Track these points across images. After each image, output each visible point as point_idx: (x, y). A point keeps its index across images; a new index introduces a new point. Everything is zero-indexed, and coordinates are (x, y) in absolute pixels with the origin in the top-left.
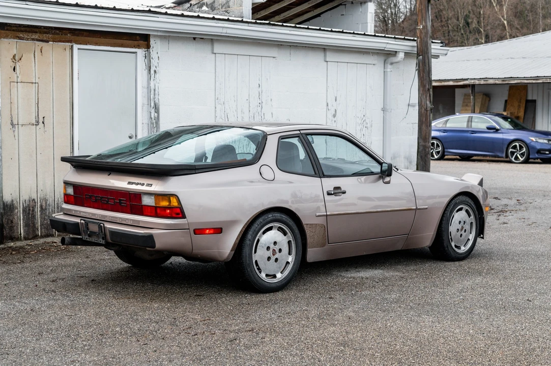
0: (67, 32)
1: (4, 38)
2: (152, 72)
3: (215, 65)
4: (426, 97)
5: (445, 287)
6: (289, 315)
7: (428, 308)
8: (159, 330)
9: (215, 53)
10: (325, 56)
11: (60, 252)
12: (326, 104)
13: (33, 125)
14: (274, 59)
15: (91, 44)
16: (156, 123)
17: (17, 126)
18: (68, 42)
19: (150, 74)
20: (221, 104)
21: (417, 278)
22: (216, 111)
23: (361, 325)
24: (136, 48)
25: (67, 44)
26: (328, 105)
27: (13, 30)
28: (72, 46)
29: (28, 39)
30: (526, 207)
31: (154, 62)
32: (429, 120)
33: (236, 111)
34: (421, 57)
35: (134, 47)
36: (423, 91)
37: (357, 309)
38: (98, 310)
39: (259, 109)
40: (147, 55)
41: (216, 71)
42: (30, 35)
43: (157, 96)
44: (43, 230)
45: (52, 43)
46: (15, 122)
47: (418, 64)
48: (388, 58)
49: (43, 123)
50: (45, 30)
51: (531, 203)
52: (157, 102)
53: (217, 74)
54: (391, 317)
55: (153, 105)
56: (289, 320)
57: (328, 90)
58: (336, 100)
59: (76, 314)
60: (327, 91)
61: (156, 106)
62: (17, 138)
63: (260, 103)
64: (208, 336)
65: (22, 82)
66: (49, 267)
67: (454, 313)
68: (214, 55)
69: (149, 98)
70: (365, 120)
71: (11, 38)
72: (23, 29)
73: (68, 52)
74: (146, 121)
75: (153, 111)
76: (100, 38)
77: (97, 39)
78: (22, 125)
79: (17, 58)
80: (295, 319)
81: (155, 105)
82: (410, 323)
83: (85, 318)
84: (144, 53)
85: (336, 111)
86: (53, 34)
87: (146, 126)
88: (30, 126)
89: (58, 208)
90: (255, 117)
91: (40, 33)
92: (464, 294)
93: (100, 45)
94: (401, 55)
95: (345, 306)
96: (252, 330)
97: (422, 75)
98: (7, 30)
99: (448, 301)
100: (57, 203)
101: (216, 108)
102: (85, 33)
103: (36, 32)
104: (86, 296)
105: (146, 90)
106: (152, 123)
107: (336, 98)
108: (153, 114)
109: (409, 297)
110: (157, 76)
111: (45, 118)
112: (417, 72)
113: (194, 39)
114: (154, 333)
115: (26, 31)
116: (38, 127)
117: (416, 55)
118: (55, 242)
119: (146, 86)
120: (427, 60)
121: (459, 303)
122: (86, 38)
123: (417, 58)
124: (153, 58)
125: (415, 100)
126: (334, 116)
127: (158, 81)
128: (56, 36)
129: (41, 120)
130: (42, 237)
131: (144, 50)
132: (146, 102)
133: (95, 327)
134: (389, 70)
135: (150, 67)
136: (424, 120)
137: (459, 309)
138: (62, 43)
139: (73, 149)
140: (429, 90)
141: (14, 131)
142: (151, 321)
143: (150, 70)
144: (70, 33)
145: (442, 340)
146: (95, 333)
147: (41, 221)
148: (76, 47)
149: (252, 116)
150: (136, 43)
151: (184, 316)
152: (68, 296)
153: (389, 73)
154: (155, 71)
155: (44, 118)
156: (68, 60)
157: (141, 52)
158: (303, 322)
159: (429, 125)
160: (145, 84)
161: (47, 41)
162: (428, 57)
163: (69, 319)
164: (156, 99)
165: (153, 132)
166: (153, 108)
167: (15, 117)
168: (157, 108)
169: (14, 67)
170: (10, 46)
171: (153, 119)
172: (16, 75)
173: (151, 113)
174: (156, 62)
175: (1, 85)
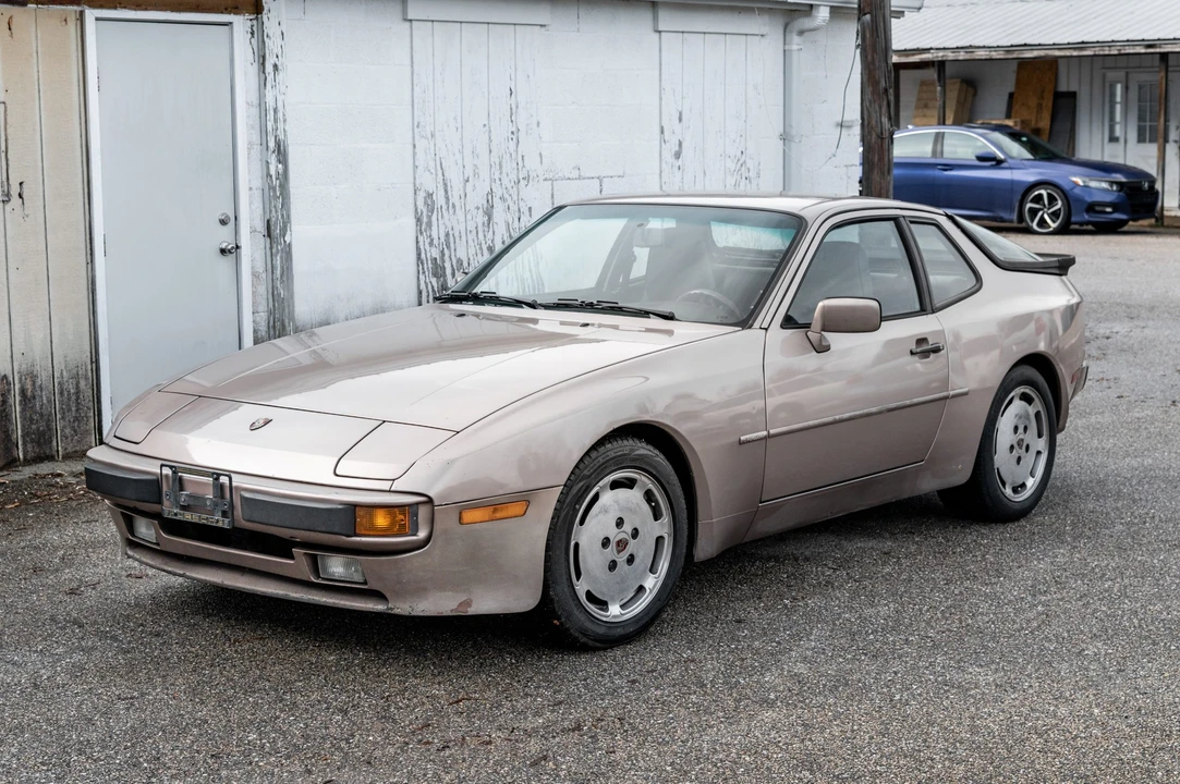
2: (269, 68)
3: (412, 48)
4: (880, 108)
5: (993, 580)
6: (656, 678)
7: (972, 642)
8: (353, 736)
9: (411, 20)
10: (655, 19)
11: (74, 504)
12: (658, 130)
14: (543, 29)
15: (125, 8)
16: (281, 186)
18: (72, 3)
19: (264, 72)
20: (426, 138)
21: (921, 553)
22: (414, 154)
23: (831, 701)
24: (230, 13)
25: (70, 7)
26: (662, 132)
28: (82, 13)
30: (1099, 348)
31: (273, 45)
32: (886, 159)
33: (461, 152)
34: (868, 17)
35: (227, 10)
36: (873, 93)
37: (809, 653)
38: (194, 678)
39: (512, 145)
40: (255, 29)
41: (412, 63)
43: (281, 125)
44: (29, 446)
45: (35, 6)
47: (862, 34)
48: (793, 20)
49: (20, 196)
51: (1108, 338)
52: (282, 137)
53: (415, 67)
54: (896, 673)
55: (272, 144)
56: (659, 693)
57: (663, 96)
58: (680, 120)
59: (143, 695)
60: (661, 99)
61: (279, 146)
63: (513, 133)
64: (475, 750)
66: (56, 549)
67: (1038, 655)
68: (408, 24)
69: (264, 129)
70: (745, 162)
73: (72, 27)
74: (258, 183)
75: (273, 159)
80: (672, 690)
81: (278, 144)
82: (946, 691)
83: (168, 705)
84: (249, 23)
85: (680, 144)
87: (257, 194)
89: (61, 393)
90: (504, 165)
92: (1043, 598)
93: (146, 9)
94: (823, 13)
95: (779, 643)
96: (578, 728)
97: (869, 57)
99: (1014, 622)
100: (59, 383)
101: (414, 146)
104: (158, 635)
105: (255, 111)
106: (272, 188)
107: (681, 114)
108: (274, 167)
109: (920, 610)
110: (280, 77)
111: (24, 185)
112: (858, 51)
114: (343, 744)
116: (8, 207)
117: (856, 12)
118: (59, 475)
119: (256, 102)
120: (882, 24)
121: (1039, 626)
123: (859, 19)
124: (271, 35)
125: (854, 113)
126: (678, 155)
127: (283, 88)
129: (15, 190)
130: (28, 462)
131: (247, 16)
132: (256, 138)
133: (195, 731)
134: (795, 47)
135: (264, 57)
136: (876, 159)
137: (1046, 645)
138: (59, 7)
139: (91, 254)
140: (886, 90)
142: (328, 708)
143: (263, 64)
145: (1038, 742)
146: (198, 752)
147: (23, 426)
148: (91, 14)
149: (497, 163)
150: (230, 1)
151: (406, 689)
152: (114, 638)
153: (795, 55)
154: (275, 66)
155: (21, 184)
156: (74, 47)
157: (241, 23)
158: (693, 697)
159: (886, 171)
160: (254, 99)
161: (23, 4)
162: (884, 18)
163: (128, 709)
164: (278, 132)
165: (275, 207)
166: (274, 152)
168: (282, 153)
171: (273, 178)
173: (270, 164)
174: (276, 43)
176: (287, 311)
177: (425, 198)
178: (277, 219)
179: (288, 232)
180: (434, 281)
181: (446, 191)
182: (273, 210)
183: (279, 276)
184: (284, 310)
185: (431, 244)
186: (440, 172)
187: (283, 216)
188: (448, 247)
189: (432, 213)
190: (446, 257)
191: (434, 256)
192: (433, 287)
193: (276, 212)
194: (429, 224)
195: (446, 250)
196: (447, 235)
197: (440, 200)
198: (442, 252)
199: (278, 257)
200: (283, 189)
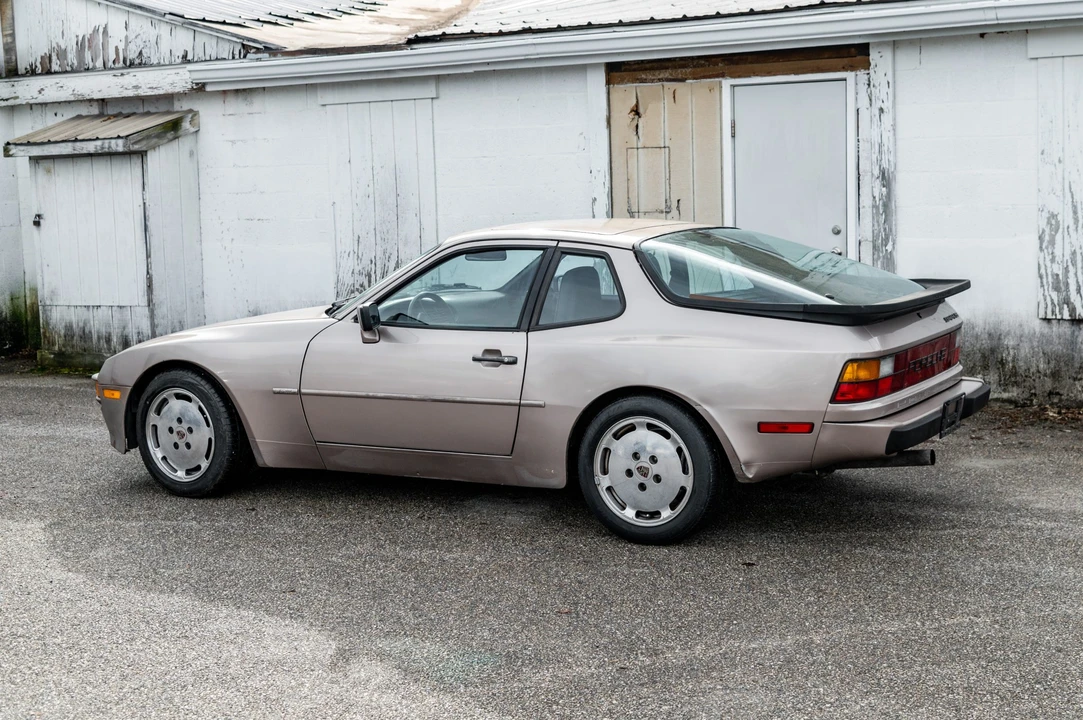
0: (719, 59)
1: (618, 83)
2: (874, 111)
3: (1038, 83)
9: (1036, 58)
13: (662, 212)
15: (757, 75)
16: (885, 206)
17: (636, 215)
18: (717, 76)
19: (872, 115)
20: (1053, 164)
22: (1040, 178)
24: (847, 70)
25: (714, 80)
27: (635, 70)
28: (720, 83)
29: (652, 81)
31: (879, 94)
35: (844, 69)
41: (1037, 96)
42: (657, 73)
43: (885, 157)
45: (691, 81)
46: (635, 209)
49: (678, 208)
50: (683, 62)
52: (885, 165)
55: (876, 172)
61: (884, 174)
65: (644, 148)
68: (1034, 62)
71: (629, 81)
72: (648, 66)
73: (717, 93)
75: (878, 183)
76: (778, 61)
77: (769, 64)
78: (645, 213)
79: (641, 110)
81: (883, 172)
84: (866, 77)
86: (694, 67)
87: (870, 212)
88: (657, 214)
91: (675, 67)
93: (774, 75)
98: (625, 71)
101: (1040, 172)
102: (750, 57)
103: (667, 68)
108: (879, 190)
110: (885, 117)
111: (680, 202)
113: (982, 35)
115: (652, 69)
116: (669, 216)
119: (870, 138)
122: (750, 65)
124: (877, 85)
127: (888, 127)
128: (700, 69)
129: (674, 205)
132: (869, 167)
135: (872, 103)
138: (709, 80)
144: (723, 60)
148: (727, 83)
150: (846, 61)
154: (881, 110)
155: (678, 201)
161: (683, 80)
164: (883, 161)
165: (878, 222)
166: (878, 178)
167: (634, 201)
168: (886, 179)
169: (637, 126)
170: (626, 94)
171: (877, 199)
172: (636, 137)
173: (872, 188)
174: (882, 91)
175: (613, 154)
177: (1049, 219)
178: (880, 232)
179: (890, 243)
180: (1054, 295)
181: (1075, 213)
182: (876, 224)
185: (1053, 260)
186: (1068, 195)
187: (885, 229)
188: (1074, 264)
189: (1057, 232)
190: (1071, 274)
191: (1056, 271)
192: (1052, 300)
193: (879, 225)
194: (1052, 242)
195: (1071, 268)
196: (1074, 253)
197: (1066, 218)
198: (1066, 270)
199: (879, 263)
200: (886, 208)
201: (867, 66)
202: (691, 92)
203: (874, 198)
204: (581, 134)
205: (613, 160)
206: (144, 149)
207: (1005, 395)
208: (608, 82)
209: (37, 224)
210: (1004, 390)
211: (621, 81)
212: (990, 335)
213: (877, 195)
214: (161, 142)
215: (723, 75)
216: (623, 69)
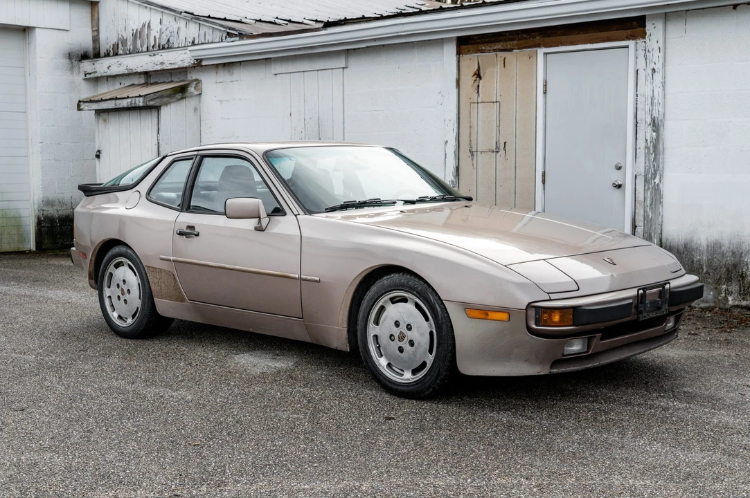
0: (537, 34)
1: (466, 54)
2: (648, 71)
13: (493, 152)
15: (563, 45)
16: (654, 147)
17: (475, 153)
18: (535, 46)
19: (646, 74)
24: (629, 40)
25: (534, 49)
27: (478, 44)
28: (537, 51)
29: (489, 51)
31: (652, 57)
35: (628, 38)
42: (493, 44)
43: (656, 108)
45: (516, 51)
46: (474, 149)
49: (505, 149)
50: (511, 36)
52: (655, 114)
55: (649, 120)
61: (654, 121)
62: (475, 167)
65: (482, 102)
71: (473, 52)
72: (487, 40)
73: (535, 60)
75: (650, 129)
76: (579, 34)
77: (572, 36)
78: (482, 152)
79: (482, 74)
81: (654, 120)
84: (643, 44)
86: (519, 40)
87: (643, 152)
88: (490, 153)
91: (505, 41)
93: (576, 44)
98: (471, 44)
103: (500, 41)
108: (650, 134)
110: (657, 76)
113: (735, 7)
115: (489, 42)
116: (498, 155)
122: (559, 38)
124: (651, 50)
127: (659, 84)
128: (522, 42)
129: (502, 146)
131: (642, 40)
132: (644, 117)
138: (529, 50)
139: (535, 182)
141: (472, 159)
143: (646, 69)
144: (539, 34)
148: (541, 51)
150: (629, 32)
154: (654, 70)
155: (505, 143)
157: (633, 45)
161: (511, 50)
164: (654, 111)
165: (649, 160)
166: (650, 124)
167: (474, 143)
168: (656, 125)
169: (478, 86)
170: (471, 61)
171: (649, 141)
172: (476, 95)
173: (646, 133)
174: (655, 56)
175: (461, 107)
176: (653, 227)
178: (650, 168)
179: (658, 177)
182: (647, 162)
183: (648, 204)
184: (651, 226)
187: (654, 166)
193: (649, 163)
199: (649, 193)
200: (656, 148)
201: (643, 35)
202: (516, 58)
203: (647, 140)
204: (440, 93)
205: (461, 112)
206: (158, 104)
207: (744, 303)
208: (459, 53)
209: (98, 156)
210: (744, 299)
211: (468, 52)
212: (733, 253)
213: (648, 138)
214: (171, 100)
215: (539, 46)
216: (470, 42)
